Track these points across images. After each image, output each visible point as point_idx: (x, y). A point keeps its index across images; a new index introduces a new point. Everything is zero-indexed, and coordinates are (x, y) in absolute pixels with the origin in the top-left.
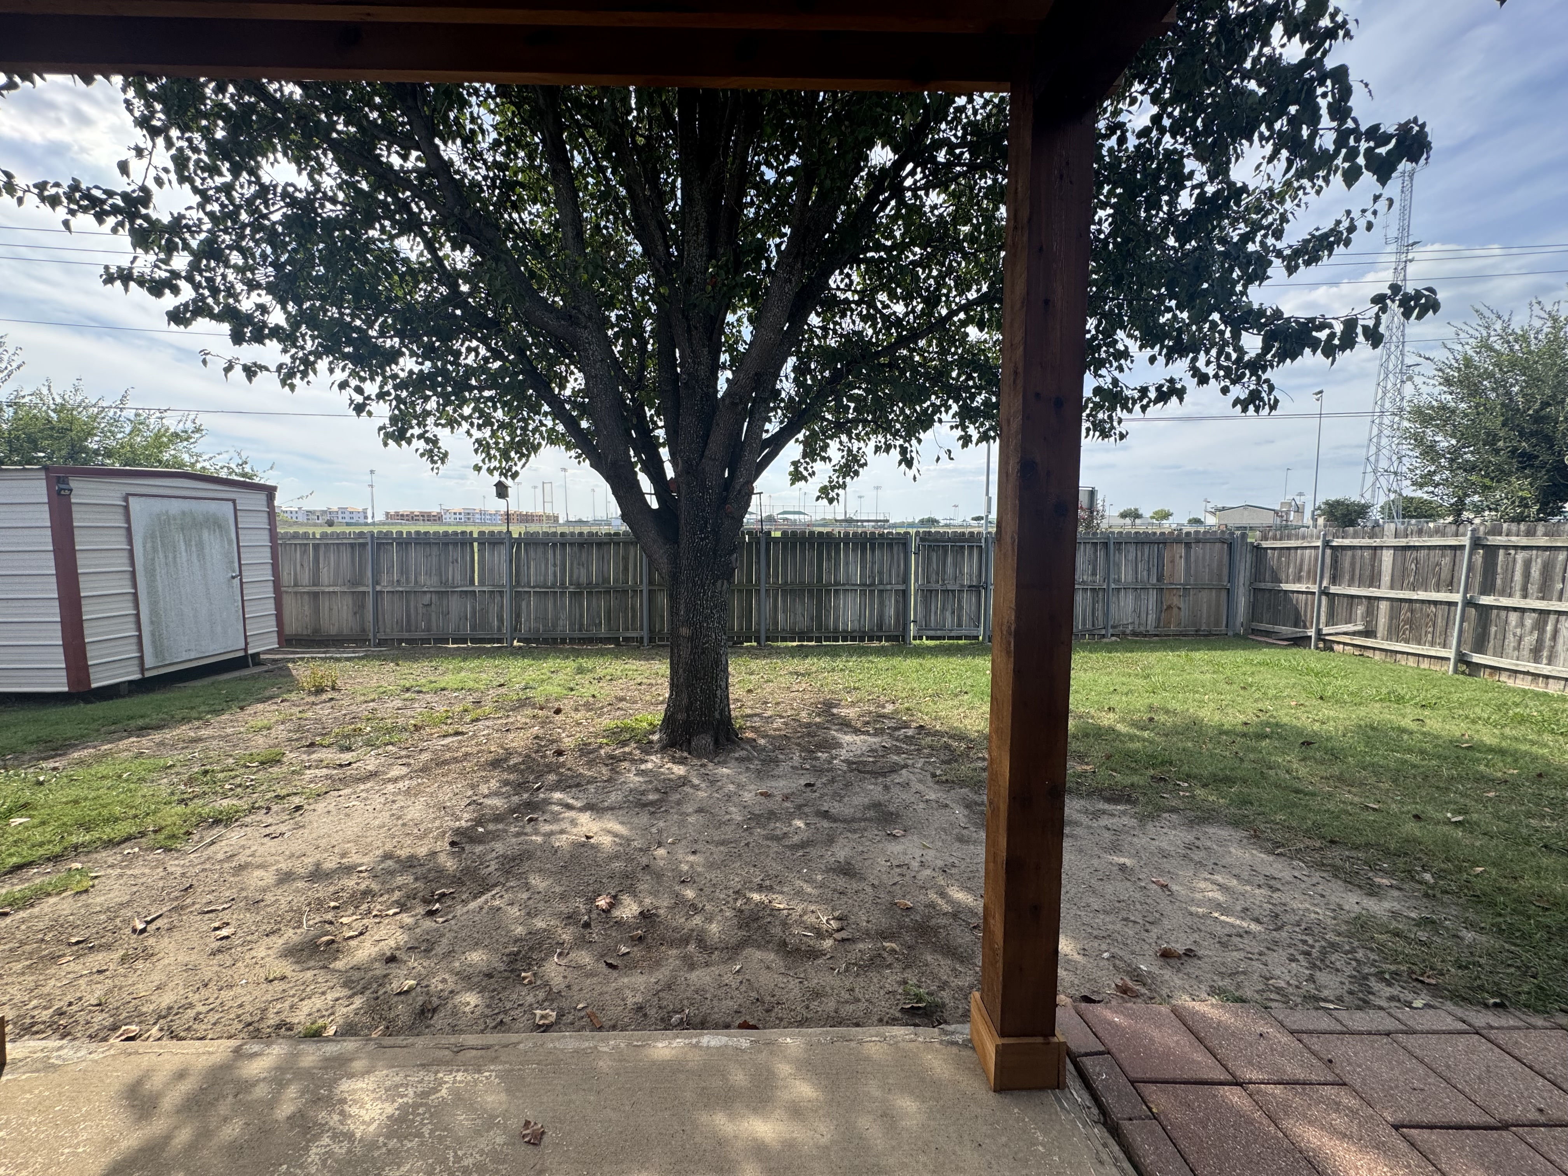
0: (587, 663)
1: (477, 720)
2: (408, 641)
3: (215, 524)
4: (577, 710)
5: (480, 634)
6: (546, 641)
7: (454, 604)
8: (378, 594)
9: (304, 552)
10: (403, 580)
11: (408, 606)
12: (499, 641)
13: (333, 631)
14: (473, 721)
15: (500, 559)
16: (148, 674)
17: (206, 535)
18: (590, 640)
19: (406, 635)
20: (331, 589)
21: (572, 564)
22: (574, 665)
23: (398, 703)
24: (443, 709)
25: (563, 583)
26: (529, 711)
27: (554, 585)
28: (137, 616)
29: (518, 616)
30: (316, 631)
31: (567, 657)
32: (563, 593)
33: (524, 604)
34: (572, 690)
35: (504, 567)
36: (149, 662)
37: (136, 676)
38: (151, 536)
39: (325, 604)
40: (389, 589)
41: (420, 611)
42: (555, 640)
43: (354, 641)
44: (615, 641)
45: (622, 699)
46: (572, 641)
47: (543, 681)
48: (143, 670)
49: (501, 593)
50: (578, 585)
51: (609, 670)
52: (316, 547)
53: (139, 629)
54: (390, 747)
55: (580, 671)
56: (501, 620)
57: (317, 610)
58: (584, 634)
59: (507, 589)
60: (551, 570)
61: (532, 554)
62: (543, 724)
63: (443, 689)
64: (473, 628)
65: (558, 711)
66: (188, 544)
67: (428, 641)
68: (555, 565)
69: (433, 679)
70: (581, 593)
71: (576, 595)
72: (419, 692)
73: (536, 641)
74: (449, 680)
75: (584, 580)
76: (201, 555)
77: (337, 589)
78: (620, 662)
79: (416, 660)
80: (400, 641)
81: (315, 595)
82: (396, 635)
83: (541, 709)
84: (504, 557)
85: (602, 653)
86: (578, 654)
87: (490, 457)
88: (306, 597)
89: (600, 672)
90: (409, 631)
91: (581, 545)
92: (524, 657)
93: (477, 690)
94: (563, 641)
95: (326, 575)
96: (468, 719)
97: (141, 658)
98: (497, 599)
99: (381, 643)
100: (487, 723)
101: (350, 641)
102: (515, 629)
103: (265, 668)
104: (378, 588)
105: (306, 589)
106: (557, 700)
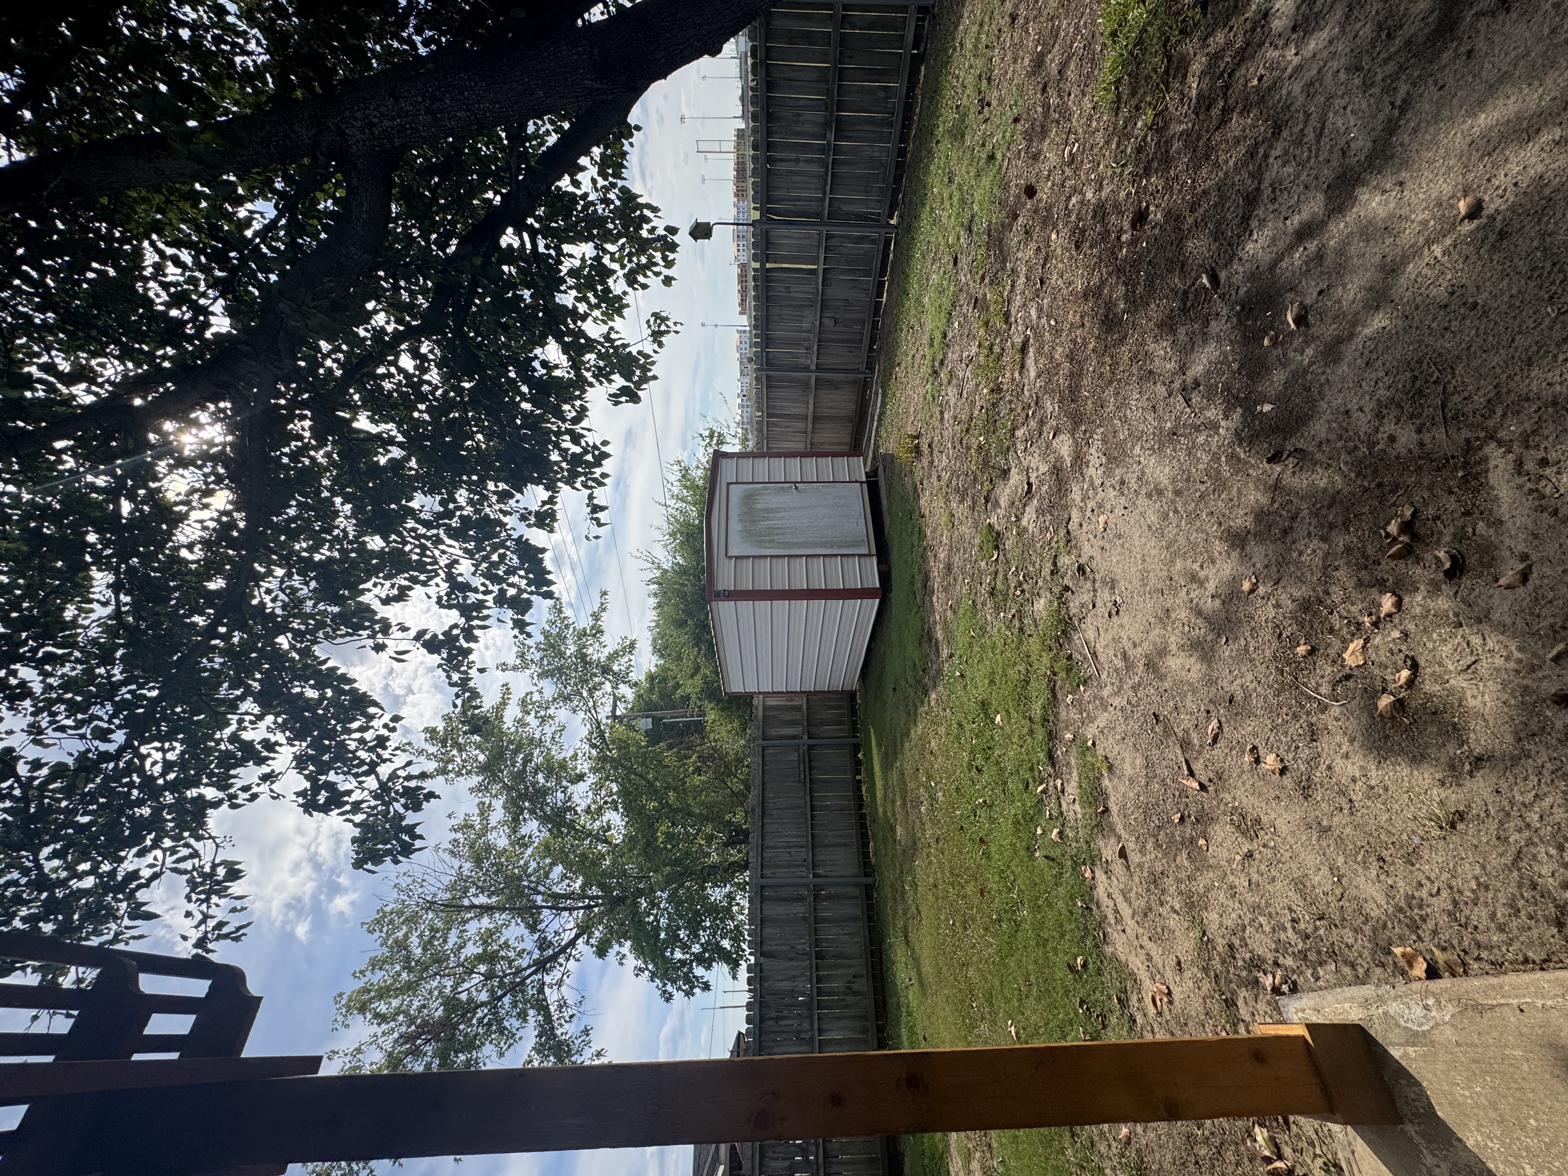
0: (947, 118)
1: (1007, 316)
2: (873, 342)
3: (749, 499)
4: (1035, 157)
5: (876, 265)
6: (898, 180)
7: (836, 292)
8: (819, 368)
9: (774, 424)
10: (806, 344)
11: (834, 341)
12: (887, 243)
13: (853, 406)
14: (1007, 321)
15: (785, 236)
16: (874, 552)
17: (758, 506)
18: (908, 108)
19: (866, 344)
20: (811, 407)
21: (797, 134)
22: (946, 144)
23: (952, 391)
24: (974, 349)
25: (823, 150)
26: (1014, 238)
27: (823, 163)
28: (825, 556)
29: (860, 217)
30: (850, 420)
31: (930, 152)
32: (837, 150)
33: (845, 208)
34: (991, 157)
35: (795, 231)
36: (864, 551)
37: (875, 560)
38: (760, 544)
39: (825, 412)
40: (815, 358)
41: (841, 329)
42: (899, 166)
43: (865, 391)
44: (916, 61)
45: (1039, 62)
46: (904, 138)
47: (963, 201)
48: (870, 555)
49: (828, 237)
50: (826, 125)
51: (970, 79)
52: (770, 415)
53: (836, 555)
54: (1019, 433)
55: (958, 134)
56: (861, 239)
57: (831, 418)
58: (897, 118)
59: (824, 230)
60: (803, 167)
61: (781, 193)
62: (1048, 221)
63: (945, 336)
64: (867, 273)
65: (1030, 191)
66: (768, 519)
67: (875, 324)
68: (797, 161)
69: (925, 340)
70: (839, 120)
71: (841, 129)
72: (942, 363)
73: (895, 192)
74: (931, 323)
75: (819, 116)
76: (778, 510)
77: (811, 402)
78: (957, 59)
79: (896, 344)
80: (871, 349)
81: (816, 419)
82: (864, 353)
83: (1016, 217)
84: (784, 231)
85: (934, 91)
86: (928, 133)
87: (651, 263)
88: (817, 426)
89: (968, 99)
90: (861, 341)
91: (770, 117)
92: (917, 217)
93: (956, 295)
94: (902, 153)
95: (799, 410)
96: (1000, 325)
97: (859, 556)
98: (834, 242)
99: (870, 368)
100: (1018, 301)
101: (864, 395)
102: (875, 221)
103: (881, 471)
104: (813, 367)
105: (810, 426)
106: (1006, 187)
